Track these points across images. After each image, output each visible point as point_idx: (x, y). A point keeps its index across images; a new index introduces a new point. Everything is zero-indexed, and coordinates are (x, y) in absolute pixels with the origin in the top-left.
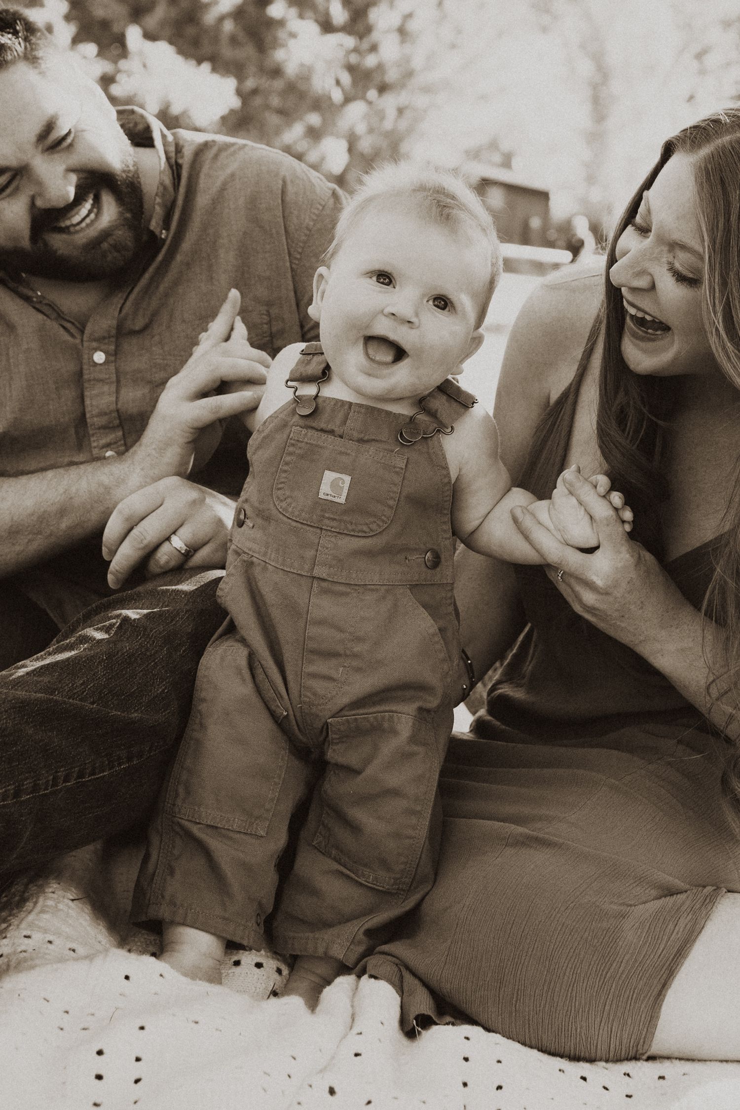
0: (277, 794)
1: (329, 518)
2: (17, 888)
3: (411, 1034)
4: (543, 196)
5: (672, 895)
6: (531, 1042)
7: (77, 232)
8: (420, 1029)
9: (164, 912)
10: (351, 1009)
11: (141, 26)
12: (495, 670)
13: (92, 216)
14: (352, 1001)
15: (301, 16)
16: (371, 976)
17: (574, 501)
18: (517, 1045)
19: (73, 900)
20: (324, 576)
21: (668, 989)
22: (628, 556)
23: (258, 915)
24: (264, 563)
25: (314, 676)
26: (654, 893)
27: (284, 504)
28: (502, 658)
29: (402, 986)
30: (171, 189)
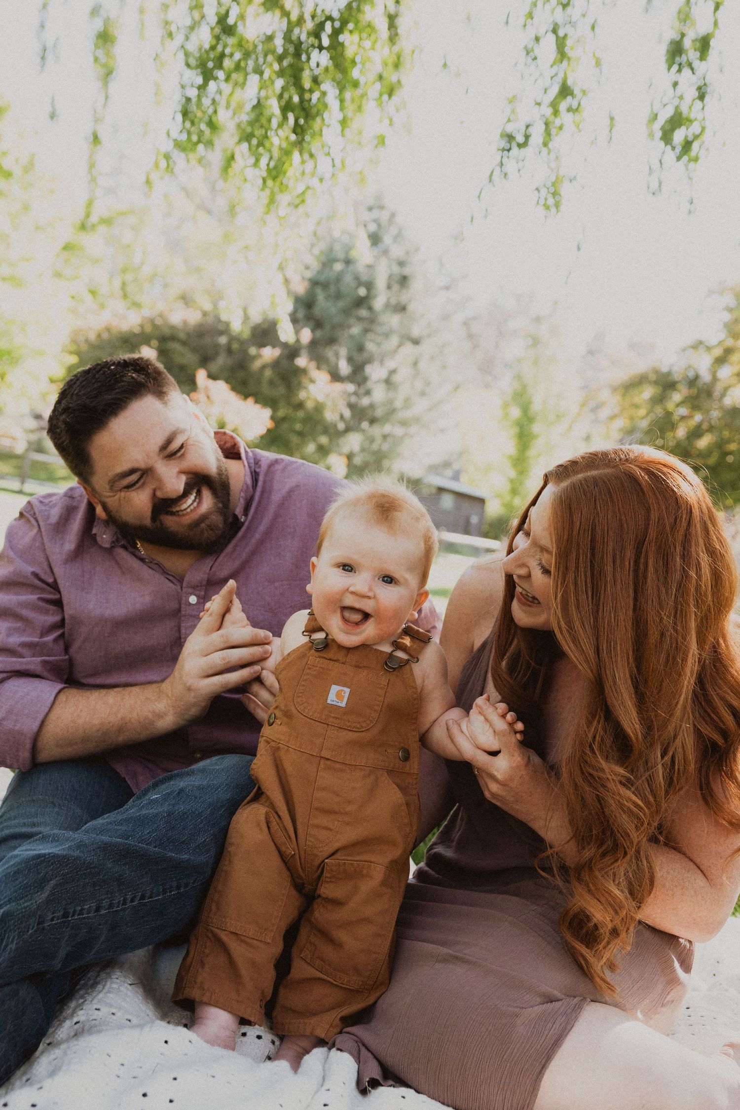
0: (280, 913)
1: (333, 717)
2: (91, 974)
3: (364, 1092)
4: (481, 501)
5: (552, 1002)
6: (448, 1102)
7: (184, 515)
8: (370, 1089)
9: (195, 993)
10: (322, 1071)
11: (206, 369)
12: (434, 834)
13: (195, 504)
14: (324, 1067)
15: (318, 368)
16: (338, 1049)
17: (482, 718)
18: (439, 1104)
19: (130, 985)
20: (328, 757)
21: (546, 1069)
22: (519, 759)
23: (261, 1000)
24: (286, 747)
25: (317, 826)
26: (539, 1000)
27: (302, 707)
28: (439, 826)
29: (359, 1057)
30: (251, 488)
